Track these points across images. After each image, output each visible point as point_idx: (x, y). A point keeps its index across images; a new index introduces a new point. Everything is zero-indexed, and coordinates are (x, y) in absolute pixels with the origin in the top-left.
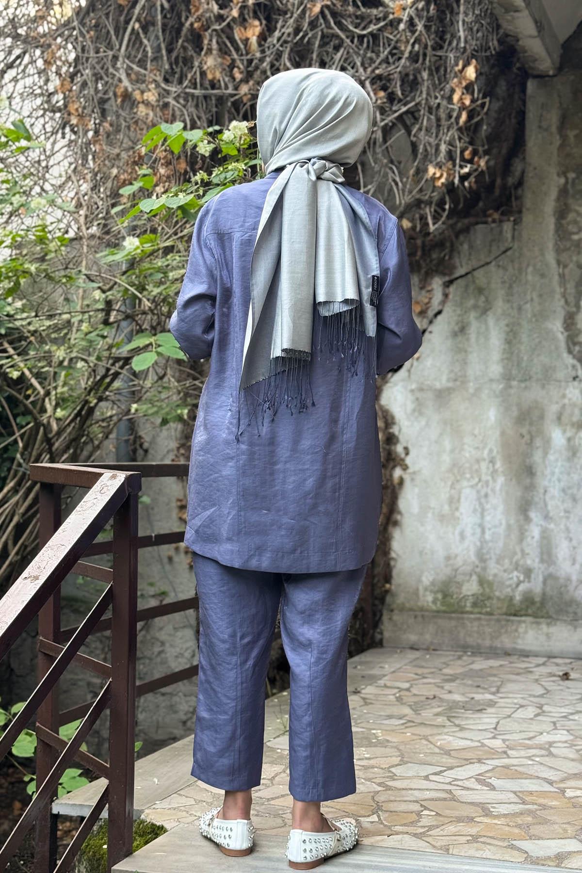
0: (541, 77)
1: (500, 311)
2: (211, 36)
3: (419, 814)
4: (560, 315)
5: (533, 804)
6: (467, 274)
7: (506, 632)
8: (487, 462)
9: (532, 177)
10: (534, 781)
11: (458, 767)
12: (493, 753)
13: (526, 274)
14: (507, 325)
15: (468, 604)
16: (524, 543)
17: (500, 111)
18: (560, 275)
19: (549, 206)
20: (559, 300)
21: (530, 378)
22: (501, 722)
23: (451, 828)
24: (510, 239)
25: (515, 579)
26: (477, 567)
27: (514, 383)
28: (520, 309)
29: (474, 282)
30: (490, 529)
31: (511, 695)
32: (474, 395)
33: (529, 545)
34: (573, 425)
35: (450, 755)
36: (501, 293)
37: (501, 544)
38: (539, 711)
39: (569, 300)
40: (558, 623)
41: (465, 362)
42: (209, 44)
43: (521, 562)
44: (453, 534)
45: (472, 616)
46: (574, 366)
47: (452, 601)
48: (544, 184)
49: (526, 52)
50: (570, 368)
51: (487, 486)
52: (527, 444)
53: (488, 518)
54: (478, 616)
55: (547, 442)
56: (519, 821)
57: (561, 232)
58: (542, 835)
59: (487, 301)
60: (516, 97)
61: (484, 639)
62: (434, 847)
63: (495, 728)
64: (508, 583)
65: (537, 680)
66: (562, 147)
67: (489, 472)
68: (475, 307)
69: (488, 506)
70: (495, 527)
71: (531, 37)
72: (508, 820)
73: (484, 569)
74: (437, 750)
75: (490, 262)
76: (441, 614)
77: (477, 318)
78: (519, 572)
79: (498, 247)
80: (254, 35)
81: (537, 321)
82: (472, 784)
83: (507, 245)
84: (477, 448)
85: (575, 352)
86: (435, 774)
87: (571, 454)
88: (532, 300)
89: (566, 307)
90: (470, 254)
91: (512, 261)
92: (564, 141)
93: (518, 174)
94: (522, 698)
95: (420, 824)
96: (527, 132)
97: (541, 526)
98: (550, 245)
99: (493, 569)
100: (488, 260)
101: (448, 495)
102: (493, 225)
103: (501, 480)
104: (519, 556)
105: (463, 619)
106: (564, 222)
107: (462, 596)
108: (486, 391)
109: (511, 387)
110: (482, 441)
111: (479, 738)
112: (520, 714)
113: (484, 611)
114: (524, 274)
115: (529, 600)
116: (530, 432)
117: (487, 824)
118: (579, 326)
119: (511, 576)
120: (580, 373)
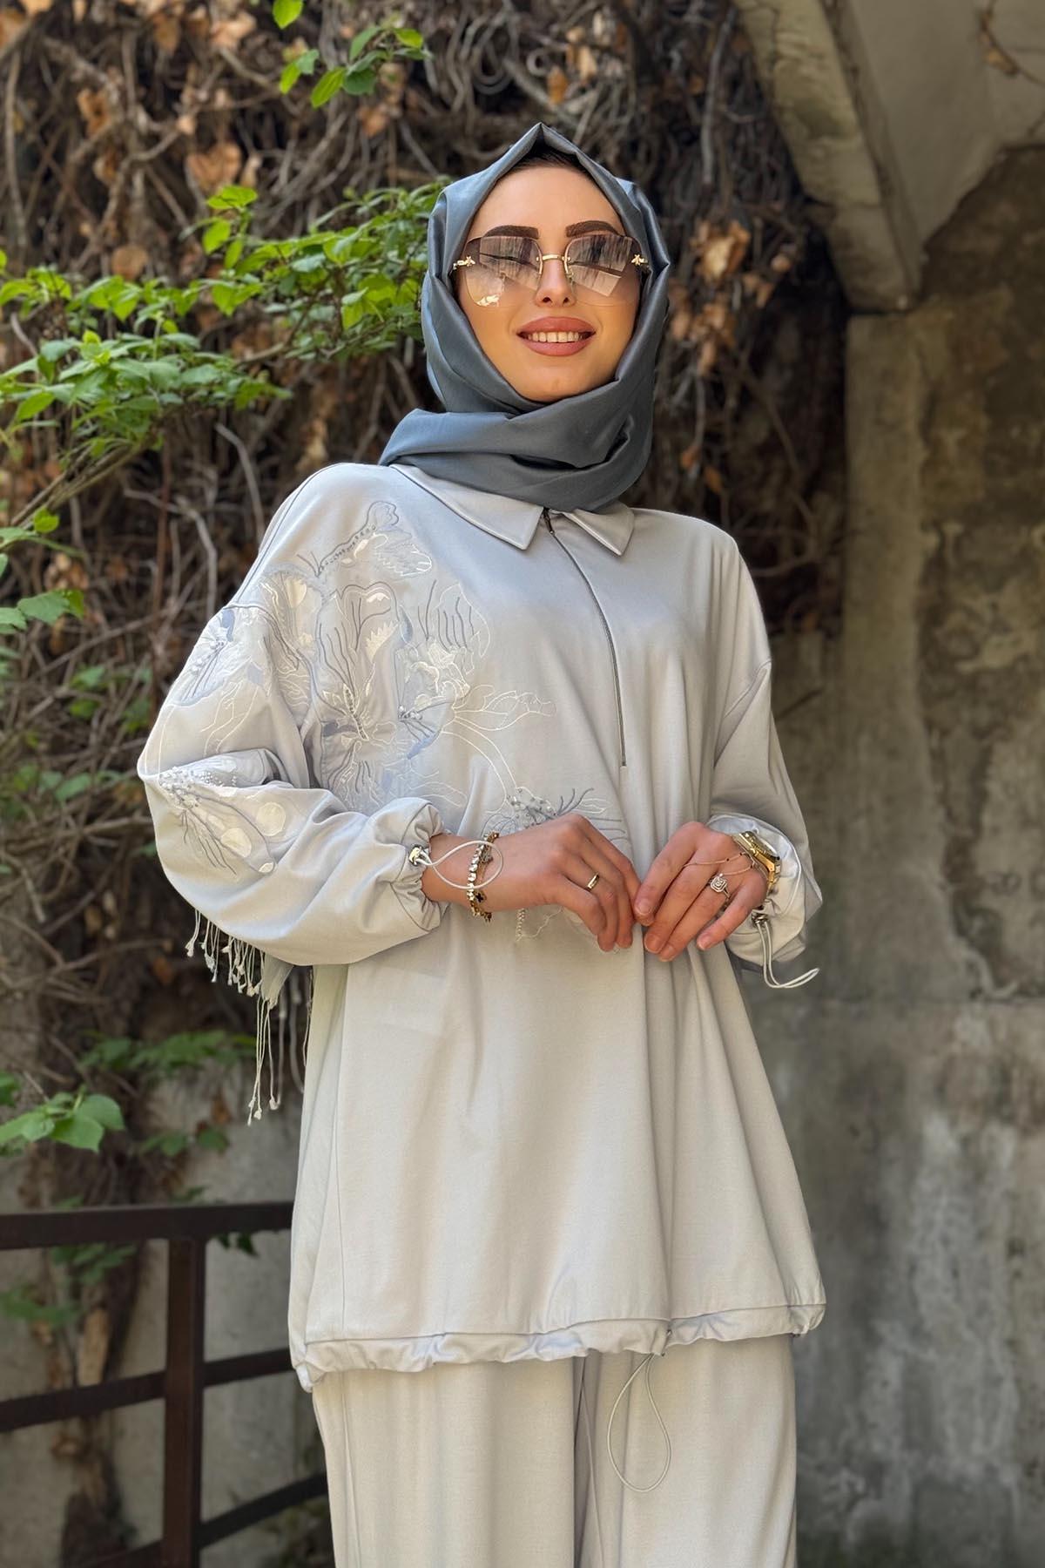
0: (878, 311)
2: (127, 178)
4: (937, 845)
9: (864, 533)
13: (855, 751)
16: (865, 1399)
18: (932, 753)
19: (906, 594)
20: (933, 810)
21: (870, 993)
24: (816, 671)
25: (844, 1489)
27: (831, 1007)
28: (841, 830)
33: (875, 1403)
34: (973, 1105)
39: (956, 811)
43: (858, 1447)
46: (971, 967)
48: (890, 547)
50: (963, 970)
52: (866, 1151)
55: (915, 1145)
57: (934, 657)
64: (827, 1499)
66: (930, 465)
71: (863, 206)
78: (853, 1470)
80: (224, 178)
81: (882, 858)
83: (806, 684)
85: (974, 933)
87: (969, 1176)
88: (870, 809)
89: (949, 826)
91: (822, 721)
92: (934, 451)
97: (905, 1354)
98: (909, 683)
104: (852, 1430)
106: (939, 633)
108: (768, 1024)
109: (821, 1013)
114: (850, 749)
115: (877, 1543)
116: (871, 1123)
118: (981, 870)
119: (833, 1481)
120: (986, 980)
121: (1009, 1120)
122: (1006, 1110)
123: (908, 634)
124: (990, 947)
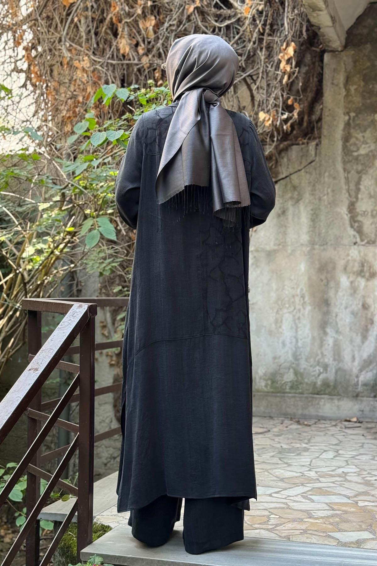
0: (333, 51)
1: (307, 201)
2: (124, 26)
3: (268, 517)
4: (346, 203)
5: (339, 510)
6: (286, 177)
7: (312, 405)
8: (299, 296)
9: (328, 116)
10: (338, 497)
11: (290, 488)
12: (310, 480)
13: (324, 177)
14: (312, 210)
15: (288, 388)
16: (323, 348)
17: (306, 73)
18: (345, 178)
19: (339, 133)
20: (345, 194)
21: (327, 243)
22: (313, 461)
23: (290, 526)
24: (313, 155)
25: (318, 371)
26: (293, 363)
27: (317, 247)
28: (320, 199)
29: (291, 182)
30: (301, 340)
31: (318, 444)
32: (291, 254)
33: (326, 349)
34: (354, 273)
35: (283, 481)
36: (308, 189)
37: (308, 349)
38: (336, 454)
39: (351, 194)
40: (345, 399)
41: (285, 233)
42: (122, 31)
43: (321, 361)
44: (278, 343)
45: (290, 395)
46: (354, 236)
47: (277, 385)
48: (335, 120)
49: (324, 36)
50: (352, 237)
51: (300, 312)
52: (325, 285)
53: (300, 333)
54: (293, 395)
55: (338, 284)
56: (331, 521)
57: (346, 151)
58: (347, 529)
59: (299, 194)
60: (317, 64)
61: (298, 410)
62: (280, 537)
63: (310, 465)
64: (313, 374)
65: (333, 435)
66: (347, 96)
67: (301, 303)
68: (292, 198)
69: (300, 325)
70: (305, 338)
71: (328, 27)
72: (324, 520)
73: (298, 365)
74: (275, 479)
75: (301, 170)
76: (270, 394)
77: (293, 205)
78: (320, 366)
79: (306, 160)
80: (151, 25)
81: (331, 207)
82: (299, 498)
83: (311, 159)
84: (293, 288)
85: (355, 227)
86: (276, 493)
87: (352, 291)
88: (328, 194)
89: (349, 198)
90: (288, 165)
91: (315, 169)
92: (348, 92)
93: (318, 113)
94: (325, 446)
95: (270, 523)
96: (324, 87)
97: (334, 337)
98: (339, 159)
99: (303, 365)
100: (300, 168)
101: (274, 318)
102: (303, 146)
103: (308, 308)
104: (320, 356)
105: (284, 397)
106: (348, 144)
107: (283, 382)
108: (299, 252)
109: (314, 249)
110: (296, 283)
111: (301, 471)
112: (324, 456)
113: (298, 391)
114: (322, 177)
115: (326, 384)
116: (326, 278)
117: (312, 523)
118: (358, 210)
119: (314, 369)
120: (358, 240)
121: (363, 277)
122: (363, 274)
123: (339, 144)
124: (360, 231)
